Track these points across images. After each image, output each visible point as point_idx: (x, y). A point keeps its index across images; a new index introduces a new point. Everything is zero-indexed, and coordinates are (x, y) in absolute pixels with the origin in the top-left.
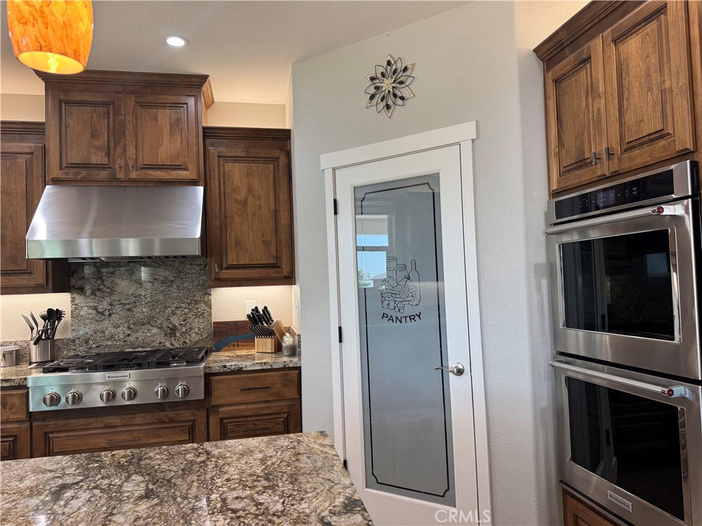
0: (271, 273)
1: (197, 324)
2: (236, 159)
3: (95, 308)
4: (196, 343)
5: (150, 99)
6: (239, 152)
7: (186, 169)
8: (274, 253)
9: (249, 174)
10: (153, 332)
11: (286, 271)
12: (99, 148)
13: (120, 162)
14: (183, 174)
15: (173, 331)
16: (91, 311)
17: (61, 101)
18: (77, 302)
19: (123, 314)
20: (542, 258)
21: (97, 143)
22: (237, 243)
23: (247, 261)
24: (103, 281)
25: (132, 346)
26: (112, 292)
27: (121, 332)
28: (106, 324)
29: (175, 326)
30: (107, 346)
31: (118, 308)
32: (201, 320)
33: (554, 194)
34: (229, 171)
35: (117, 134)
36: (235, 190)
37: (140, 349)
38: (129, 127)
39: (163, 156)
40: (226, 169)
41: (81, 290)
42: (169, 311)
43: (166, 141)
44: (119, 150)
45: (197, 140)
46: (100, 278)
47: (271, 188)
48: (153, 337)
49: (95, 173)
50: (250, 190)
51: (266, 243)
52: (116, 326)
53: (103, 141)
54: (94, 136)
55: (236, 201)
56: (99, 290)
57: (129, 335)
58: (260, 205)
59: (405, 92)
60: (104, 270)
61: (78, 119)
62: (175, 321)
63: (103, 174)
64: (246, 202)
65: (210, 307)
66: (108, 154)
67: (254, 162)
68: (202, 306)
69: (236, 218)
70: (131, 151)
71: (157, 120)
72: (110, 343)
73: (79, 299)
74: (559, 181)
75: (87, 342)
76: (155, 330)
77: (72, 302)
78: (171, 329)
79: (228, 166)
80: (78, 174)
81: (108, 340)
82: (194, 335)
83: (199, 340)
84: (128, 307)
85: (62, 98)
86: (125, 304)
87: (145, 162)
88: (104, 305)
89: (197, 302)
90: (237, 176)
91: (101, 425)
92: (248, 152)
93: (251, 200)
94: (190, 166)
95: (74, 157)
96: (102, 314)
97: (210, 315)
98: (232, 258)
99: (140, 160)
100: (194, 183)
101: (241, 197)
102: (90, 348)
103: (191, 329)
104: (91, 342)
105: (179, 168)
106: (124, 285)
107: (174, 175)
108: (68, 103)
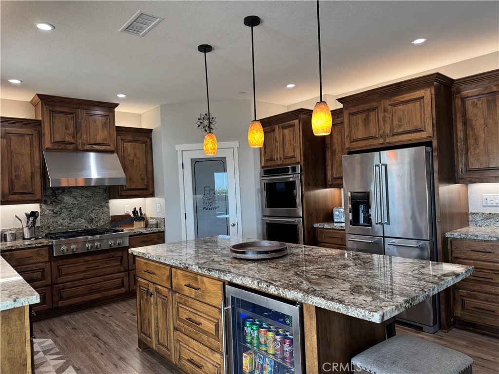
0: (145, 192)
1: (103, 217)
2: (129, 141)
3: (53, 211)
4: (103, 226)
5: (92, 112)
6: (130, 138)
7: (109, 145)
8: (146, 183)
9: (134, 148)
10: (82, 221)
11: (151, 192)
12: (69, 134)
13: (79, 141)
14: (108, 148)
15: (91, 221)
16: (50, 212)
17: (50, 110)
18: (43, 207)
19: (67, 213)
20: (259, 187)
21: (68, 132)
22: (130, 178)
23: (134, 187)
24: (56, 197)
25: (72, 228)
26: (61, 202)
27: (67, 221)
28: (58, 218)
29: (93, 218)
30: (59, 229)
31: (64, 210)
32: (105, 215)
33: (262, 167)
34: (126, 146)
35: (77, 128)
36: (129, 155)
37: (76, 230)
38: (83, 125)
39: (99, 139)
40: (125, 145)
41: (45, 202)
42: (89, 211)
43: (100, 133)
44: (79, 135)
45: (113, 133)
46: (55, 196)
47: (144, 155)
48: (83, 224)
49: (68, 146)
50: (135, 155)
51: (143, 179)
52: (64, 219)
53: (71, 131)
54: (67, 128)
55: (129, 160)
56: (54, 201)
57: (70, 223)
58: (139, 162)
59: (212, 126)
60: (56, 192)
61: (59, 120)
62: (93, 215)
63: (72, 147)
64: (133, 160)
65: (109, 209)
66: (74, 137)
67: (136, 142)
68: (105, 208)
69: (129, 168)
70: (84, 136)
71: (96, 122)
72: (60, 228)
73: (44, 206)
74: (264, 164)
75: (49, 228)
76: (83, 220)
77: (40, 208)
78: (91, 220)
79: (126, 144)
80: (60, 146)
81: (60, 226)
82: (102, 222)
83: (104, 224)
84: (69, 209)
85: (51, 109)
86: (68, 208)
87: (91, 142)
88: (57, 209)
89: (103, 206)
90: (129, 149)
91: (83, 261)
92: (134, 138)
93: (135, 160)
94: (111, 144)
95: (58, 138)
96: (56, 213)
97: (109, 212)
98: (128, 185)
99: (88, 141)
100: (113, 152)
101: (131, 158)
102: (51, 231)
103: (100, 219)
104: (51, 228)
105: (106, 145)
106: (67, 199)
107: (104, 148)
108: (53, 112)
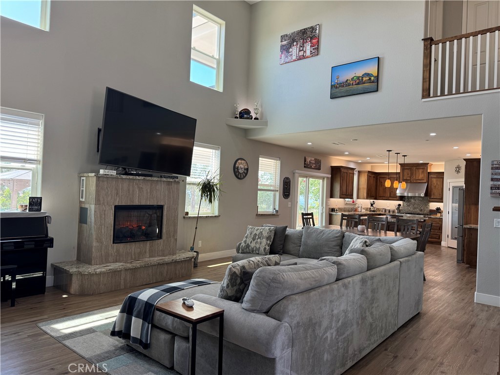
0: (439, 200)
2: (434, 178)
5: (418, 168)
6: (435, 176)
8: (441, 196)
11: (441, 200)
12: (409, 177)
13: (412, 179)
14: (423, 181)
16: (406, 205)
17: (403, 168)
22: (434, 194)
23: (435, 198)
25: (413, 211)
26: (410, 202)
29: (422, 209)
31: (411, 205)
32: (427, 209)
35: (412, 174)
36: (434, 184)
38: (414, 173)
39: (420, 178)
40: (432, 180)
41: (404, 201)
42: (421, 206)
43: (421, 175)
44: (412, 177)
45: (426, 175)
46: (408, 200)
47: (441, 184)
49: (409, 180)
50: (437, 184)
51: (440, 194)
52: (411, 208)
53: (409, 175)
55: (434, 186)
56: (408, 202)
57: (413, 209)
59: (460, 171)
60: (409, 198)
61: (406, 172)
64: (436, 186)
65: (429, 206)
67: (437, 178)
69: (434, 189)
70: (414, 177)
71: (419, 171)
72: (410, 210)
75: (405, 210)
76: (418, 210)
77: (403, 203)
83: (427, 212)
86: (413, 204)
87: (417, 179)
88: (409, 204)
89: (426, 205)
90: (434, 181)
92: (437, 176)
94: (425, 180)
95: (405, 178)
96: (408, 206)
97: (429, 208)
98: (432, 197)
100: (425, 183)
103: (425, 210)
106: (413, 201)
107: (422, 181)
